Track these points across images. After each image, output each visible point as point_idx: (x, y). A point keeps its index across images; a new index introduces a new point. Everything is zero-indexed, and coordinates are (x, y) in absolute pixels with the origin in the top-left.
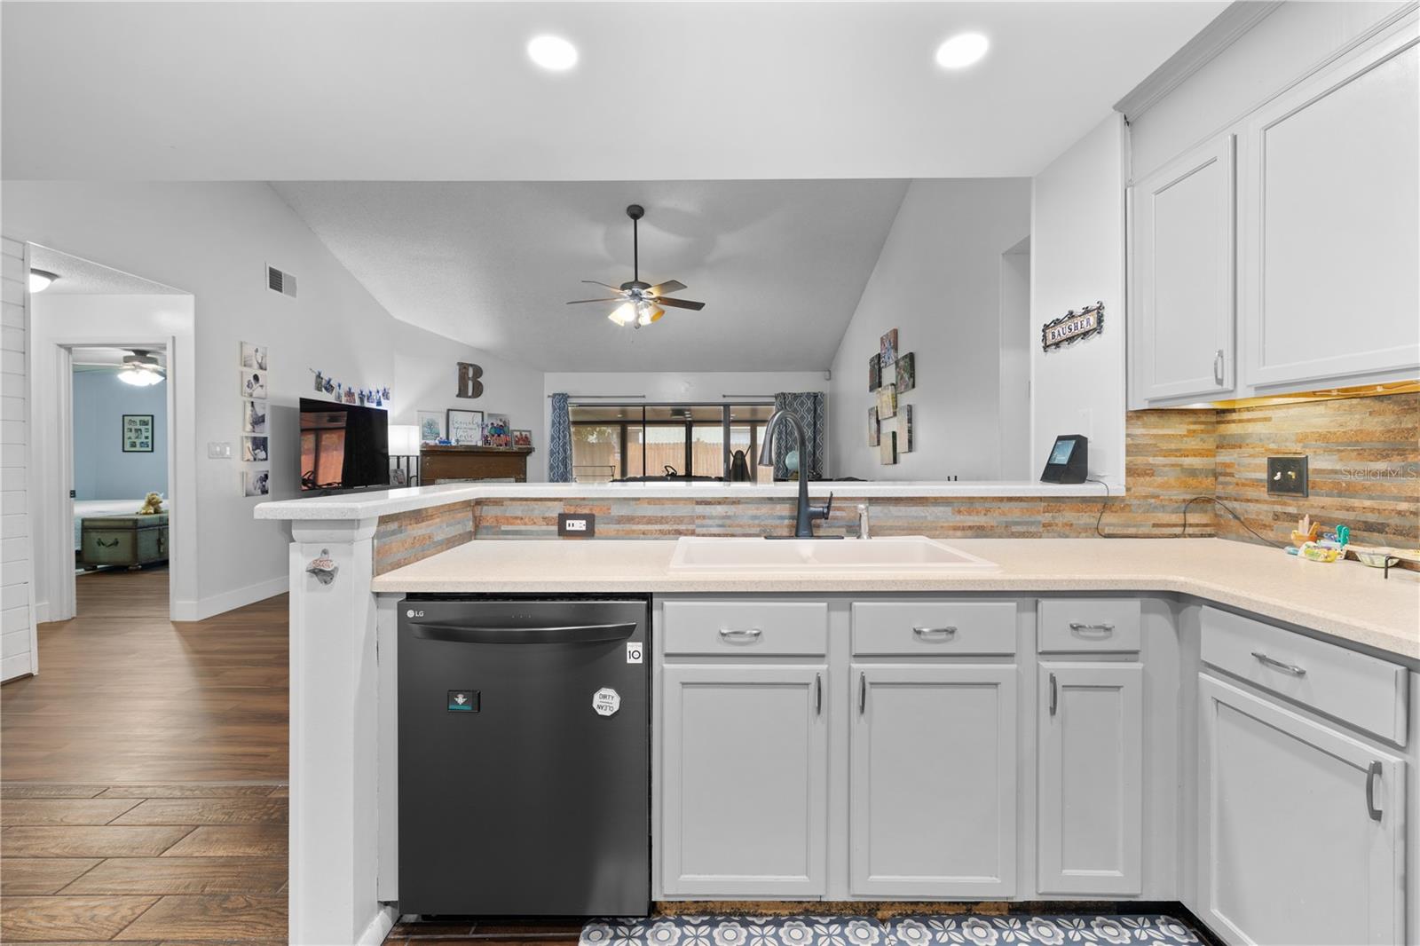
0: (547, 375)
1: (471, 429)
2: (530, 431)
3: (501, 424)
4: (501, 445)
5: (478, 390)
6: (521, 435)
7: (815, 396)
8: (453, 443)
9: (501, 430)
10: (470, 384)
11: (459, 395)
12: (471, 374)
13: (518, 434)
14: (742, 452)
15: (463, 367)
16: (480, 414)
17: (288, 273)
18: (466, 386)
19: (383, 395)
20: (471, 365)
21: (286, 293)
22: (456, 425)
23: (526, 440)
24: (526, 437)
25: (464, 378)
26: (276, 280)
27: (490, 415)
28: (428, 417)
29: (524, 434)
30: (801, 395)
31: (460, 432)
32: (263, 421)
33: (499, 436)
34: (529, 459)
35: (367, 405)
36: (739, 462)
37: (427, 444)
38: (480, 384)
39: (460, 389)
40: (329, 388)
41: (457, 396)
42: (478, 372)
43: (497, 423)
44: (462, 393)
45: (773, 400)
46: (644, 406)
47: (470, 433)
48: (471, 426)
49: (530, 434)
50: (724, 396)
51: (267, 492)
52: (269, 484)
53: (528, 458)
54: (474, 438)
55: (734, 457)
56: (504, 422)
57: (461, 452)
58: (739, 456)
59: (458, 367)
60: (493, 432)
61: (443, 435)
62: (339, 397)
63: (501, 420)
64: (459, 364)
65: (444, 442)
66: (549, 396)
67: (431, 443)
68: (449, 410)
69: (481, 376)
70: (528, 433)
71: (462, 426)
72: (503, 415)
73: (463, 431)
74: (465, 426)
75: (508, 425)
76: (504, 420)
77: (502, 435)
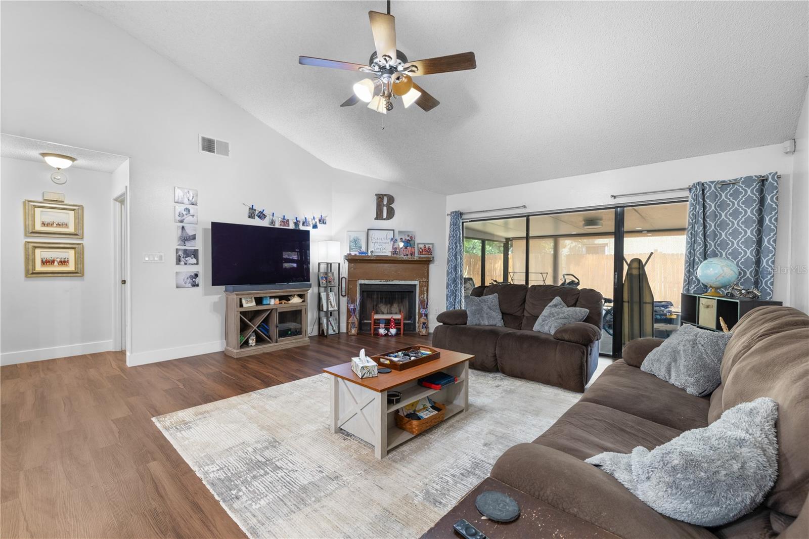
1: (385, 243)
2: (432, 244)
3: (409, 238)
5: (391, 214)
6: (425, 247)
7: (763, 181)
8: (370, 254)
10: (385, 209)
11: (377, 218)
12: (385, 202)
13: (422, 246)
14: (639, 261)
15: (380, 197)
16: (392, 232)
17: (218, 139)
18: (382, 211)
19: (320, 221)
20: (385, 195)
21: (218, 153)
22: (374, 241)
23: (429, 251)
24: (429, 249)
25: (380, 205)
26: (208, 145)
27: (400, 232)
28: (353, 235)
29: (427, 246)
30: (734, 183)
31: (377, 246)
32: (194, 238)
34: (431, 266)
35: (302, 228)
36: (635, 272)
37: (350, 254)
38: (393, 209)
39: (377, 214)
40: (262, 216)
41: (375, 219)
42: (391, 199)
44: (379, 216)
45: (686, 194)
46: (527, 216)
47: (384, 246)
48: (385, 241)
50: (615, 197)
51: (198, 285)
52: (197, 280)
53: (431, 264)
54: (386, 250)
55: (629, 265)
56: (411, 237)
57: (373, 260)
58: (635, 265)
59: (376, 197)
61: (364, 249)
62: (273, 222)
63: (408, 236)
64: (376, 195)
65: (363, 253)
66: (448, 215)
67: (353, 253)
68: (368, 230)
69: (393, 202)
71: (379, 241)
72: (409, 232)
73: (378, 244)
74: (381, 241)
75: (413, 239)
76: (410, 236)
77: (408, 247)
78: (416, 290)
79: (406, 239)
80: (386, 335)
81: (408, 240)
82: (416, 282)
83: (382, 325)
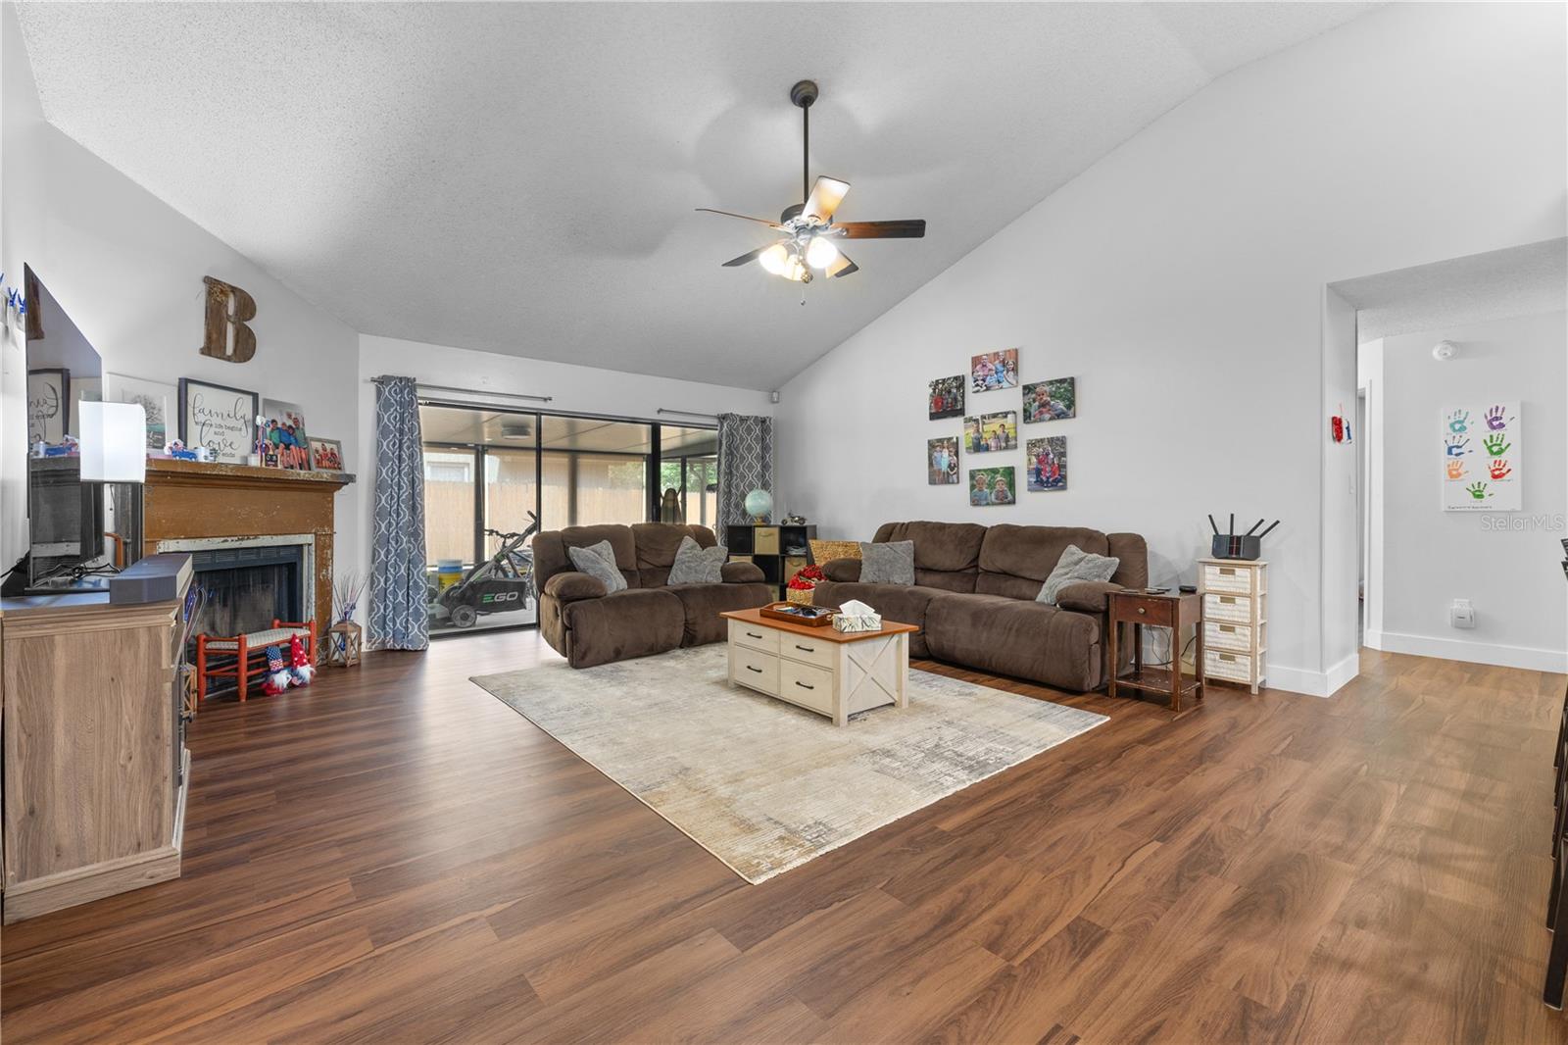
0: (362, 337)
1: (232, 429)
2: (338, 443)
3: (290, 423)
4: (292, 467)
5: (246, 348)
6: (325, 449)
7: (763, 421)
8: (199, 458)
9: (290, 435)
10: (230, 330)
11: (207, 351)
12: (231, 308)
13: (320, 445)
15: (216, 290)
16: (249, 398)
18: (223, 334)
20: (233, 289)
22: (201, 418)
23: (333, 460)
24: (335, 455)
25: (218, 316)
27: (268, 403)
28: (136, 391)
29: (328, 446)
31: (210, 435)
33: (287, 447)
38: (250, 334)
39: (209, 337)
41: (203, 352)
42: (247, 307)
43: (283, 420)
44: (212, 347)
46: (538, 414)
47: (230, 436)
48: (231, 422)
49: (339, 448)
53: (335, 494)
54: (241, 451)
56: (296, 421)
57: (219, 477)
58: (670, 496)
59: (204, 288)
60: (277, 441)
63: (289, 416)
64: (208, 281)
65: (182, 453)
66: (371, 380)
67: (157, 454)
68: (184, 380)
69: (252, 315)
70: (334, 446)
71: (216, 420)
72: (291, 405)
73: (213, 429)
74: (218, 421)
75: (301, 426)
76: (293, 417)
77: (292, 447)
78: (302, 559)
79: (284, 424)
80: (291, 686)
81: (290, 427)
82: (309, 539)
83: (277, 663)
